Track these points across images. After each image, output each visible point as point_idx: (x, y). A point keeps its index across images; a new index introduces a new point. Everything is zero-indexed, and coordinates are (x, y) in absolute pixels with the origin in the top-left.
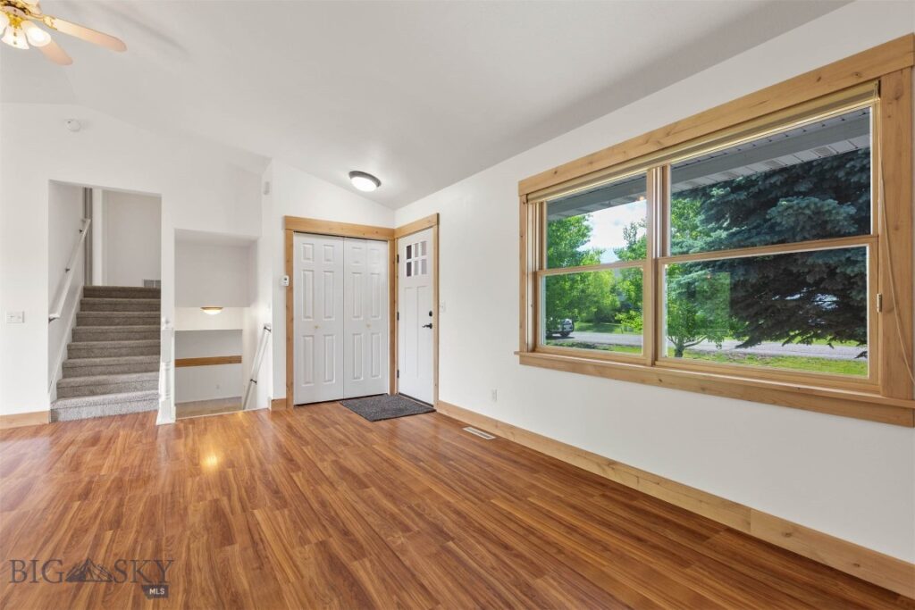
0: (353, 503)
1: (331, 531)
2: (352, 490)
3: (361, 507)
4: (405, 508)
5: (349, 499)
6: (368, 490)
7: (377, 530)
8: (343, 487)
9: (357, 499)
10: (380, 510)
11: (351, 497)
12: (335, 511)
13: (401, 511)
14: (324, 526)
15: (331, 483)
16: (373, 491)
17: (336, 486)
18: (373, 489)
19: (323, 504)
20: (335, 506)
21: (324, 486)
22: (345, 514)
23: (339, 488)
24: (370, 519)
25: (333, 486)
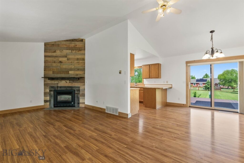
0: (70, 140)
1: (74, 133)
2: (71, 145)
3: (67, 139)
4: (53, 141)
5: (71, 141)
6: (65, 145)
7: (62, 135)
8: (74, 145)
9: (68, 141)
10: (61, 139)
11: (70, 142)
12: (74, 137)
13: (54, 140)
14: (76, 134)
15: (80, 146)
16: (63, 145)
17: (77, 145)
18: (63, 146)
19: (79, 139)
20: (75, 139)
21: (82, 145)
22: (71, 137)
23: (76, 145)
24: (64, 137)
25: (78, 145)
